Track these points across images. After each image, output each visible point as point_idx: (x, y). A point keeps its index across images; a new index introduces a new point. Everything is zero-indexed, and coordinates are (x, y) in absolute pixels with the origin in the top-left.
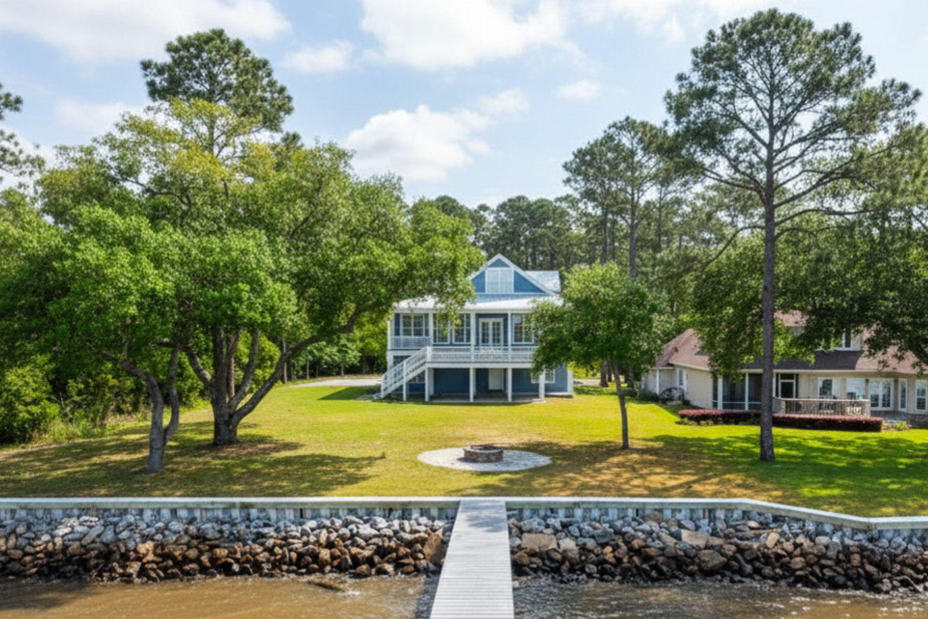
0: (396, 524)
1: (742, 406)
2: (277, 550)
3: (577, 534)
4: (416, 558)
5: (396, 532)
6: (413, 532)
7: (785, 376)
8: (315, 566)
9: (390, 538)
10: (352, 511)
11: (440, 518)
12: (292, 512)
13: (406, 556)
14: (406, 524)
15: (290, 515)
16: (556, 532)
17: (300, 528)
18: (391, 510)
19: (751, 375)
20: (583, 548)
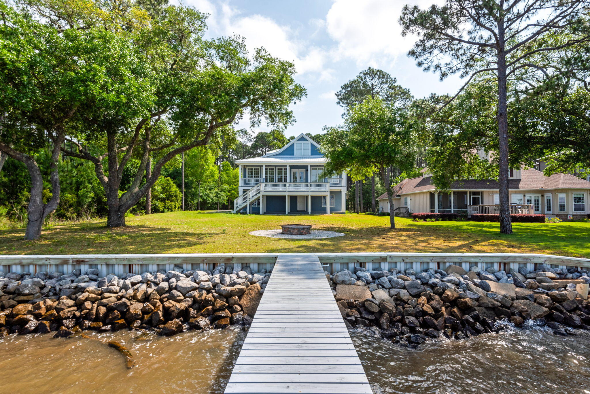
0: (217, 278)
1: (451, 211)
2: (88, 305)
3: (388, 285)
4: (233, 311)
5: (215, 285)
6: (233, 284)
7: (474, 193)
8: (122, 321)
9: (208, 291)
10: (178, 266)
11: (259, 272)
12: (121, 268)
13: (222, 309)
14: (227, 278)
15: (119, 269)
16: (368, 283)
17: (122, 282)
18: (214, 265)
19: (454, 193)
20: (398, 299)
